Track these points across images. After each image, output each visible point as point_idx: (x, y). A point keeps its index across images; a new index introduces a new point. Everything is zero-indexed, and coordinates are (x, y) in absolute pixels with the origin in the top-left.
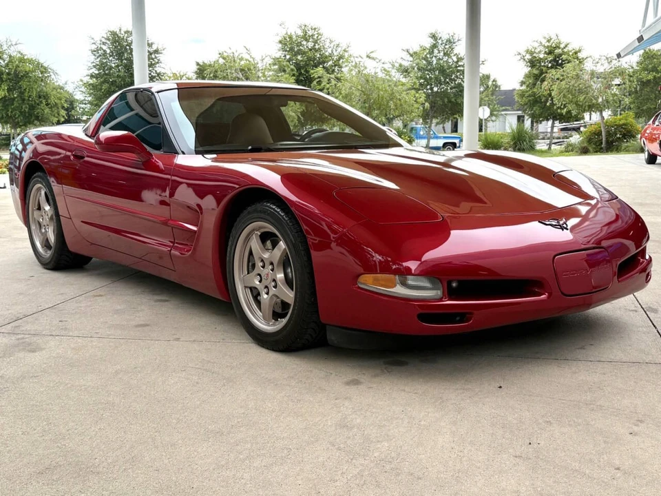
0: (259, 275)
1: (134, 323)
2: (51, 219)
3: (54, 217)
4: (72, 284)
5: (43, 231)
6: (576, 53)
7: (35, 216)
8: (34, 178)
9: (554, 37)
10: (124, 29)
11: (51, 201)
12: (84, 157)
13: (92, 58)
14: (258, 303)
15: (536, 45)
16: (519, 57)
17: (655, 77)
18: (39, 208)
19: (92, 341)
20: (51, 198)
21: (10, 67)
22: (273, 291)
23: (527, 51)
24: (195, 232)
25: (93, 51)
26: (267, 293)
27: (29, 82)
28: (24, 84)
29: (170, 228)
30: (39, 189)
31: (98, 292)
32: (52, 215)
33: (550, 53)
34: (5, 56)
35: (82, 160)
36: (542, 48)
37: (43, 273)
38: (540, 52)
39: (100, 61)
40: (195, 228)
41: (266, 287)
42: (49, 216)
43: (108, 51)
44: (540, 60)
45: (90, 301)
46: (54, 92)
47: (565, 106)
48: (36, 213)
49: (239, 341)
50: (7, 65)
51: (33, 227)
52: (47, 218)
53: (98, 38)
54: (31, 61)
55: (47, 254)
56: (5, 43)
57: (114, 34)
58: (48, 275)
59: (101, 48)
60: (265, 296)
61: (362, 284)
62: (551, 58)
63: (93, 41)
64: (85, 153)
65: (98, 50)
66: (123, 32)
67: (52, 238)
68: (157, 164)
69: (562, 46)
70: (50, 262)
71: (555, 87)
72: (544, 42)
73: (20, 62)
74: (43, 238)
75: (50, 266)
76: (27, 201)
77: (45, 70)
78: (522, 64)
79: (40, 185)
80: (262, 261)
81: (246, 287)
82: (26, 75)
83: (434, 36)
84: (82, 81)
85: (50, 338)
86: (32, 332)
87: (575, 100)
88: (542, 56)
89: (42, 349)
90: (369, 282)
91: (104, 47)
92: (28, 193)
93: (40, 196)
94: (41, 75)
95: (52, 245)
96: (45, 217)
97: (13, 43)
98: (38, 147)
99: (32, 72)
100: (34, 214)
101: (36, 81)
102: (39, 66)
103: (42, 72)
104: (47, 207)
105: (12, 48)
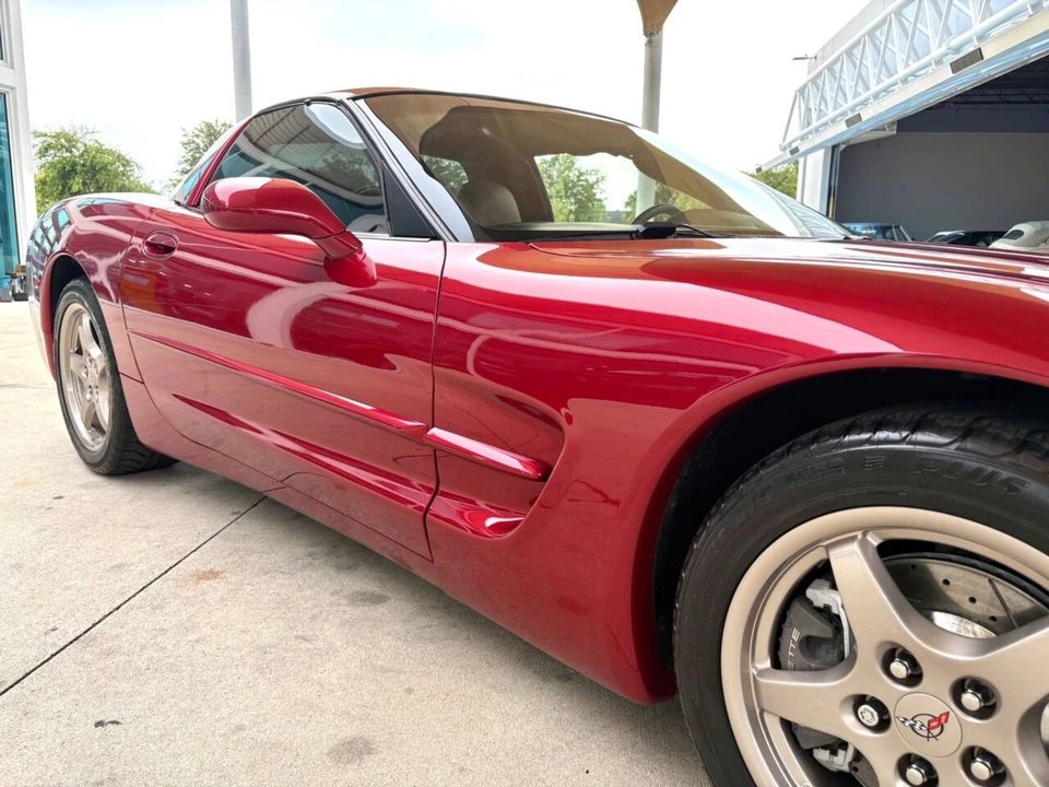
2: (103, 375)
3: (108, 373)
5: (88, 396)
7: (72, 367)
8: (65, 293)
10: (221, 122)
12: (172, 249)
13: (183, 152)
18: (80, 352)
20: (101, 334)
21: (86, 157)
25: (184, 144)
27: (108, 175)
28: (102, 176)
30: (78, 314)
32: (104, 370)
34: (79, 145)
35: (167, 256)
37: (86, 486)
39: (192, 156)
42: (100, 369)
43: (202, 145)
48: (74, 359)
50: (82, 155)
51: (69, 389)
52: (94, 373)
53: (190, 130)
54: (110, 152)
55: (97, 444)
56: (79, 131)
57: (209, 126)
59: (193, 142)
63: (184, 132)
64: (177, 241)
66: (219, 124)
67: (105, 413)
70: (103, 459)
73: (97, 152)
74: (89, 411)
75: (103, 469)
76: (56, 337)
77: (126, 163)
79: (76, 306)
81: (764, 711)
82: (104, 168)
91: (197, 141)
92: (57, 320)
93: (81, 324)
94: (121, 169)
95: (105, 428)
96: (92, 370)
97: (90, 131)
98: (81, 227)
99: (112, 165)
100: (71, 362)
101: (116, 175)
102: (120, 158)
103: (124, 165)
104: (96, 352)
105: (89, 136)
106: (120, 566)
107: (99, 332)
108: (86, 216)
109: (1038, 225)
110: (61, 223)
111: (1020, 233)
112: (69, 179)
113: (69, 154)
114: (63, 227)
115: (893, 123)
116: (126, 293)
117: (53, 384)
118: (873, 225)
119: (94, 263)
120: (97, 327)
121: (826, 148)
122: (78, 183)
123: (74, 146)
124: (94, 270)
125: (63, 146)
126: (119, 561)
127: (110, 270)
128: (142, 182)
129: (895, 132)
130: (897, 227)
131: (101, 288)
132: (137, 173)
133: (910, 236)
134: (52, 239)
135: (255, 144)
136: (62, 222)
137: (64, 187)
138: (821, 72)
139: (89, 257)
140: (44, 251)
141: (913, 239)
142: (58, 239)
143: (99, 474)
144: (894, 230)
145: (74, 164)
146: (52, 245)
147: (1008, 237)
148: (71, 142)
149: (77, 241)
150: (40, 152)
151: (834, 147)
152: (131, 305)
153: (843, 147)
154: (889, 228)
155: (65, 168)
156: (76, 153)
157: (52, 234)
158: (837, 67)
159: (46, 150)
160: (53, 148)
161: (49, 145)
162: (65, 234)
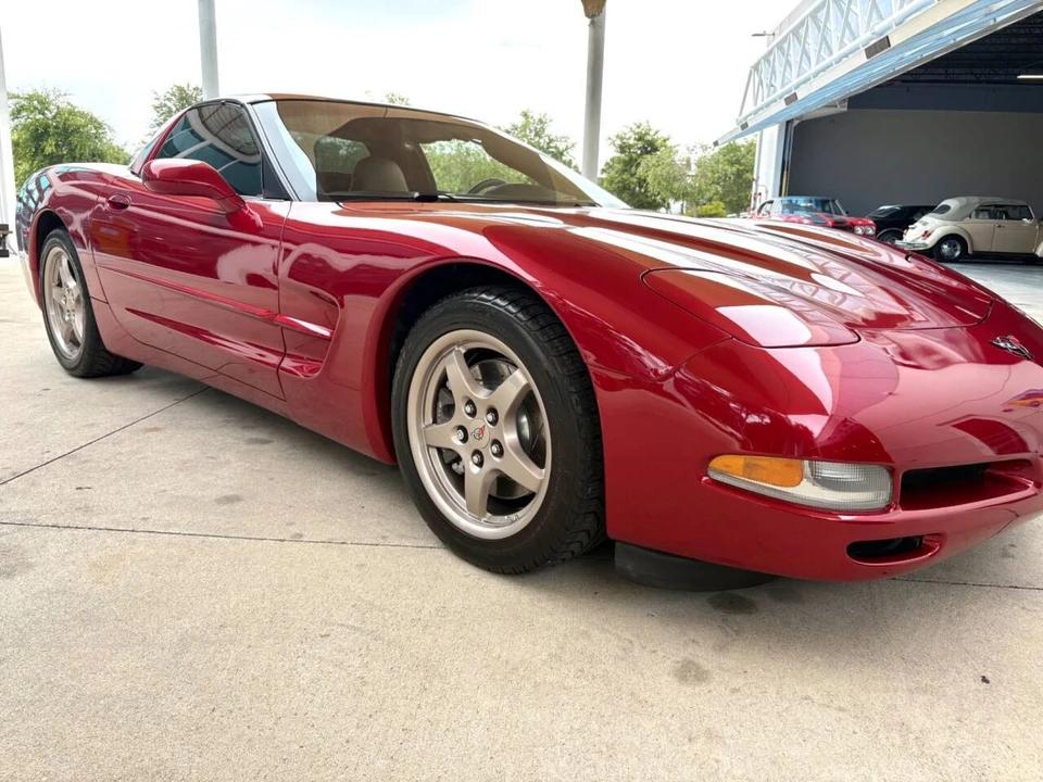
0: (461, 428)
1: (215, 493)
2: (78, 301)
3: (82, 299)
4: (112, 406)
5: (67, 318)
6: (665, 141)
7: (54, 296)
8: (52, 236)
9: (644, 125)
10: (192, 86)
11: (77, 274)
12: (127, 206)
13: (155, 115)
14: (459, 480)
15: (626, 130)
16: (610, 141)
17: (738, 170)
18: (60, 285)
19: (134, 542)
20: (76, 270)
21: (59, 120)
22: (492, 462)
23: (617, 136)
24: (326, 339)
25: (156, 107)
26: (480, 464)
27: (81, 138)
28: (74, 140)
29: (279, 328)
30: (58, 255)
31: (154, 422)
32: (78, 296)
33: (640, 139)
34: (52, 107)
35: (124, 211)
36: (632, 134)
37: (66, 384)
38: (629, 138)
40: (325, 332)
41: (477, 452)
42: (75, 296)
43: (174, 109)
44: (630, 147)
45: (139, 441)
46: (111, 151)
47: (659, 194)
48: (55, 291)
49: (416, 543)
50: (54, 117)
51: (52, 313)
52: (71, 300)
53: (161, 94)
54: (82, 115)
55: (74, 355)
56: (52, 93)
57: (181, 89)
58: (76, 387)
59: (165, 105)
60: (475, 470)
61: (716, 471)
62: (640, 144)
63: (155, 96)
64: (129, 200)
65: (161, 106)
66: (191, 88)
67: (80, 329)
68: (253, 217)
69: (652, 133)
70: (78, 365)
71: (650, 173)
72: (634, 128)
73: (70, 114)
74: (68, 330)
75: (77, 372)
76: (41, 273)
77: (99, 126)
78: (613, 148)
79: (57, 249)
80: (470, 402)
81: (429, 446)
82: (77, 130)
83: (525, 115)
84: (143, 142)
85: (53, 532)
86: (19, 518)
87: (669, 187)
88: (632, 142)
89: (30, 566)
90: (732, 469)
91: (169, 104)
92: (42, 261)
93: (61, 265)
94: (94, 131)
95: (80, 340)
96: (70, 298)
97: (62, 93)
98: (60, 191)
99: (84, 126)
100: (53, 293)
101: (89, 137)
102: (92, 120)
103: (96, 128)
104: (72, 284)
105: (61, 99)
106: (92, 425)
107: (75, 268)
108: (63, 181)
109: (964, 199)
110: (43, 187)
111: (947, 208)
112: (42, 141)
113: (41, 116)
114: (46, 189)
115: (844, 100)
116: (99, 243)
117: (40, 313)
118: (813, 198)
119: (71, 217)
120: (73, 264)
121: (780, 123)
122: (51, 145)
123: (47, 109)
124: (71, 222)
125: (36, 108)
126: (91, 421)
127: (84, 223)
128: (114, 144)
129: (846, 109)
130: (833, 201)
131: (76, 235)
132: (109, 135)
133: (844, 208)
134: (36, 199)
135: (203, 123)
136: (44, 185)
137: (36, 149)
138: (787, 36)
139: (66, 211)
140: (30, 209)
141: (847, 213)
142: (41, 199)
143: (76, 376)
144: (831, 203)
145: (47, 127)
146: (36, 204)
147: (937, 212)
148: (44, 104)
149: (56, 200)
150: (13, 114)
151: (788, 122)
152: (101, 251)
153: (796, 122)
154: (827, 201)
155: (37, 130)
156: (49, 115)
157: (36, 195)
158: (802, 31)
159: (19, 111)
160: (26, 110)
161: (22, 107)
162: (47, 195)
